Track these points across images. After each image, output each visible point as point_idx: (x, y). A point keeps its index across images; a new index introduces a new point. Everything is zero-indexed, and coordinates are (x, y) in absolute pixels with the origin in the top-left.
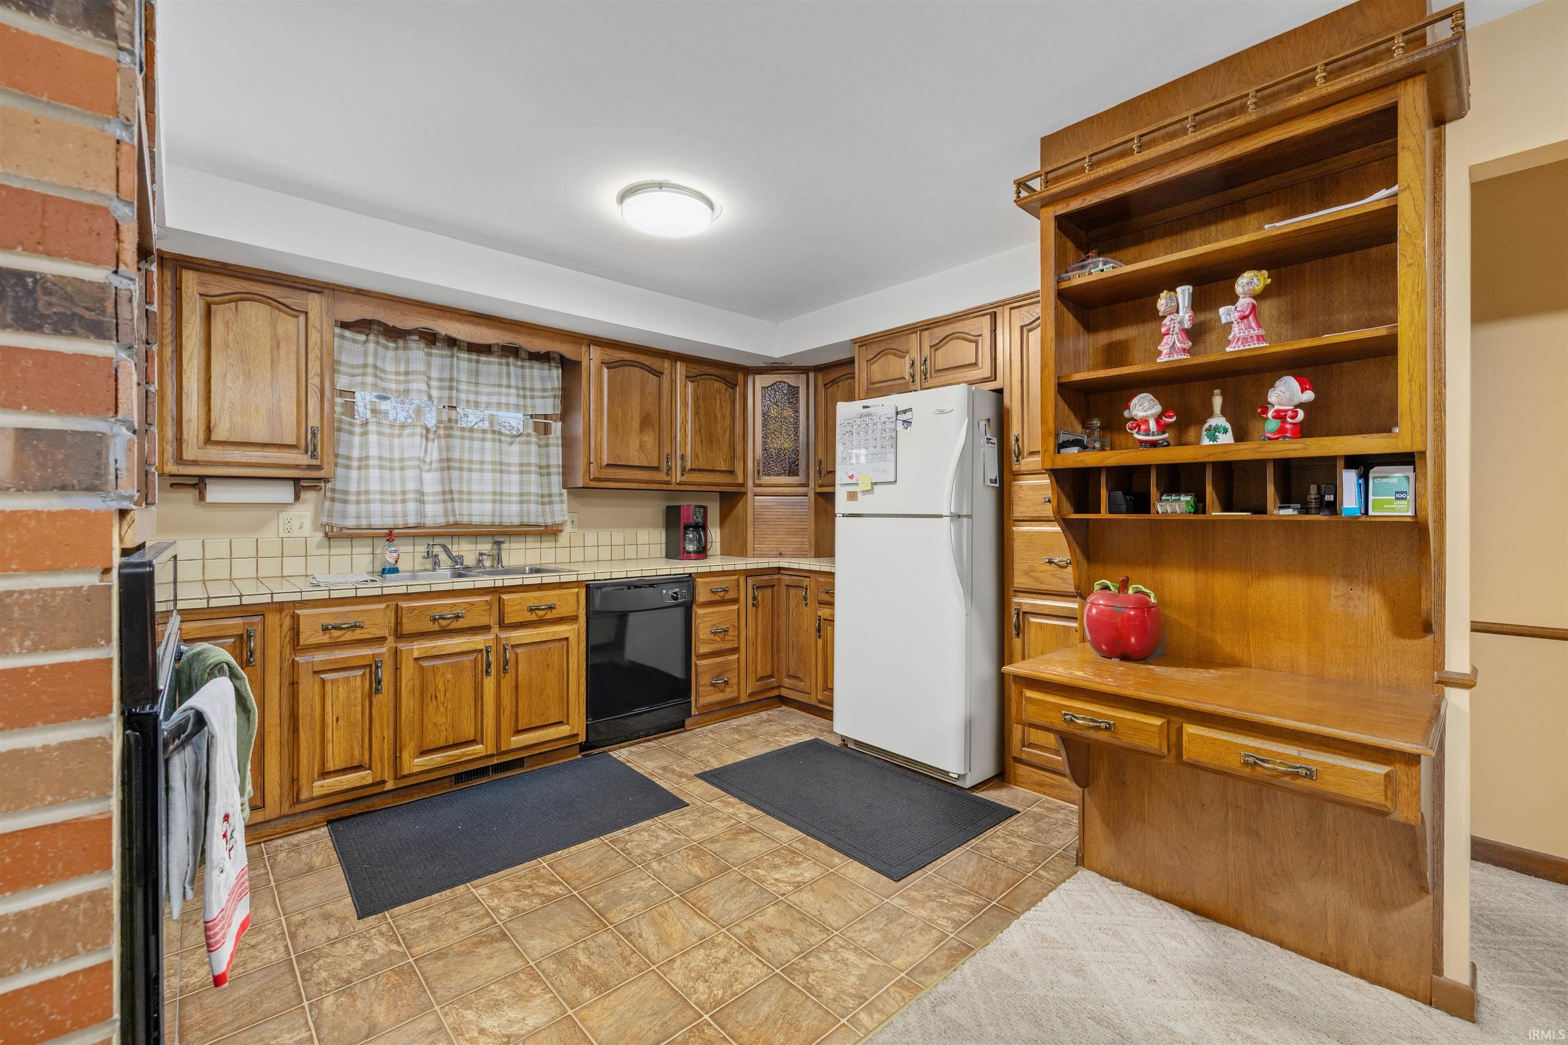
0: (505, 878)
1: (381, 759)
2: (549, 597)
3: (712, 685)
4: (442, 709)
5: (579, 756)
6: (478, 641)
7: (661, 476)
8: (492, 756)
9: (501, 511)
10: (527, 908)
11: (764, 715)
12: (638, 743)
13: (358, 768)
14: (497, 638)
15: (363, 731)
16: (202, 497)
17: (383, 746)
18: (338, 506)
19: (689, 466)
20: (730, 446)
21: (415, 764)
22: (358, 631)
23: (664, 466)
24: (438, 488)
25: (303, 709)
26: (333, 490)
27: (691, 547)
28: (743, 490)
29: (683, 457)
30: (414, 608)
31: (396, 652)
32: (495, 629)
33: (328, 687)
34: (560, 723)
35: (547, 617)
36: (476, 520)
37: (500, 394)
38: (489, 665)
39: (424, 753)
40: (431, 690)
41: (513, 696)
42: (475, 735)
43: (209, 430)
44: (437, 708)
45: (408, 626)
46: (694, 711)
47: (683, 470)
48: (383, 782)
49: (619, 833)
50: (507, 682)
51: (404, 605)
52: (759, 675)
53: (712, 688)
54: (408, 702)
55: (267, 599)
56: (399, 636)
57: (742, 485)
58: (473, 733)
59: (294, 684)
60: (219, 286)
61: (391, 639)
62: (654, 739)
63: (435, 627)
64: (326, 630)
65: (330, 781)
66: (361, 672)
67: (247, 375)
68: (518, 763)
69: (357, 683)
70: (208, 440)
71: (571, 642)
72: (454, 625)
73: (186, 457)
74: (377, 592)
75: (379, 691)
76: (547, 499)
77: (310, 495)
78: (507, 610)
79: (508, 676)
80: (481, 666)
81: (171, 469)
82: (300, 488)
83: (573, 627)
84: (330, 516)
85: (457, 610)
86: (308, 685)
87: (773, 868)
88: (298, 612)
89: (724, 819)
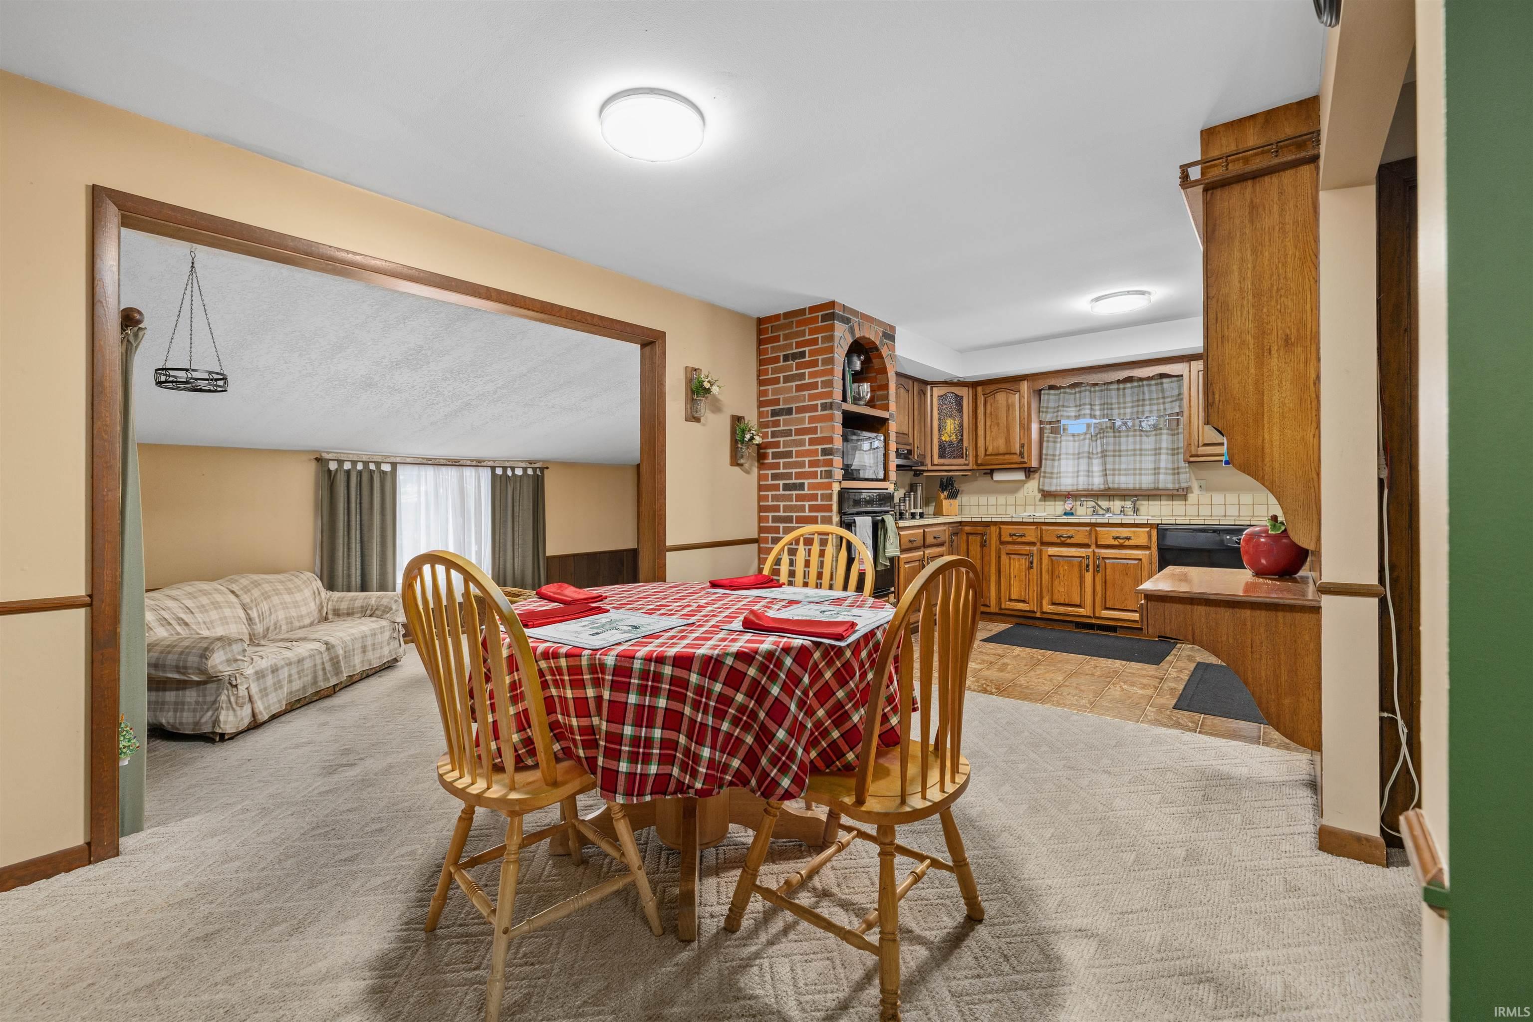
0: (1029, 650)
1: (1033, 600)
2: (1124, 532)
4: (1062, 584)
6: (1082, 552)
8: (1089, 617)
9: (1140, 480)
13: (1024, 601)
14: (1094, 552)
15: (1026, 585)
16: (992, 479)
17: (1033, 595)
18: (1047, 480)
21: (1048, 608)
22: (1023, 538)
24: (1100, 469)
25: (1002, 569)
26: (1045, 472)
30: (1048, 530)
31: (1041, 551)
32: (1093, 546)
33: (1012, 561)
35: (1125, 544)
36: (1123, 486)
37: (1138, 406)
38: (1088, 566)
39: (1054, 604)
40: (1057, 573)
41: (1104, 587)
42: (1080, 603)
43: (986, 450)
44: (1060, 583)
45: (1046, 539)
48: (1034, 612)
50: (1099, 577)
51: (1044, 528)
54: (1046, 577)
55: (989, 520)
56: (1043, 543)
58: (1079, 601)
59: (1000, 557)
60: (989, 389)
61: (1038, 544)
63: (1058, 541)
64: (1011, 535)
65: (1012, 603)
66: (1025, 557)
67: (998, 425)
68: (1113, 629)
69: (1024, 562)
70: (986, 455)
71: (1145, 561)
72: (1069, 541)
73: (979, 462)
74: (1031, 520)
75: (1032, 567)
76: (1176, 471)
77: (1037, 475)
78: (1099, 536)
79: (1100, 574)
80: (1084, 566)
81: (975, 467)
82: (1029, 472)
83: (1147, 552)
84: (1043, 485)
85: (1070, 534)
86: (1004, 558)
87: (1131, 685)
88: (1001, 526)
89: (1160, 673)
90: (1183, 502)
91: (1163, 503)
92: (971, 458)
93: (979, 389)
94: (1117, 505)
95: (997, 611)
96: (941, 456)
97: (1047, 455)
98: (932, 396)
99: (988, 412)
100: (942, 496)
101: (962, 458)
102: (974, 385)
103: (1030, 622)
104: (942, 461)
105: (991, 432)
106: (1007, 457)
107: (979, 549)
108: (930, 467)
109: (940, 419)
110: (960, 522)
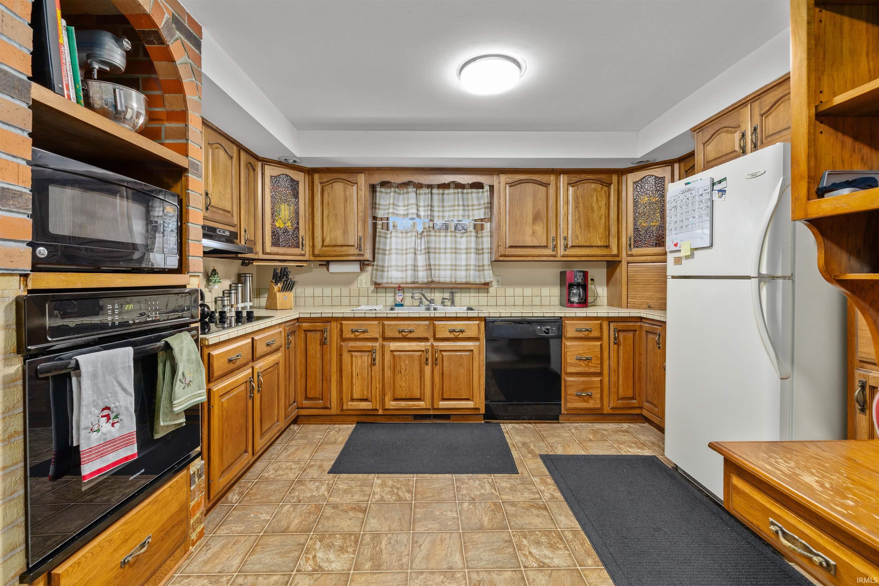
0: (391, 479)
1: (376, 398)
2: (460, 325)
3: (577, 395)
4: (404, 379)
5: (483, 422)
6: (422, 346)
7: (548, 252)
8: (429, 409)
9: (456, 275)
10: (387, 500)
11: (625, 426)
12: (522, 423)
13: (366, 400)
14: (432, 345)
15: (368, 382)
16: (328, 270)
17: (377, 392)
18: (379, 273)
19: (570, 244)
20: (605, 228)
21: (392, 404)
22: (366, 334)
23: (551, 245)
24: (424, 263)
25: (344, 367)
26: (377, 266)
27: (575, 299)
28: (617, 259)
29: (565, 239)
30: (390, 325)
31: (383, 347)
32: (431, 340)
33: (354, 358)
34: (468, 399)
35: (459, 336)
36: (442, 280)
37: (454, 210)
38: (427, 360)
39: (395, 400)
40: (398, 368)
41: (441, 379)
42: (420, 396)
43: (323, 241)
44: (401, 378)
45: (388, 334)
46: (563, 411)
47: (566, 247)
48: (377, 410)
49: (464, 476)
50: (437, 369)
51: (386, 322)
52: (621, 396)
53: (577, 398)
54: (388, 373)
55: (330, 315)
56: (385, 339)
57: (617, 256)
58: (419, 394)
59: (341, 355)
60: (327, 177)
61: (380, 339)
62: (534, 423)
63: (400, 336)
64: (353, 332)
65: (355, 403)
66: (367, 354)
67: (336, 215)
68: (447, 417)
69: (366, 359)
70: (323, 246)
71: (476, 352)
72: (410, 336)
73: (316, 252)
74: (374, 315)
75: (374, 364)
76: (480, 268)
77: (369, 268)
78: (437, 330)
79: (438, 367)
80: (423, 360)
81: (312, 258)
82: (363, 264)
83: (477, 343)
84: (376, 278)
85: (411, 328)
86: (346, 356)
87: (536, 543)
88: (342, 322)
89: (533, 492)
90: (486, 295)
91: (472, 294)
92: (307, 249)
93: (316, 176)
94: (437, 296)
95: (339, 412)
96: (275, 244)
97: (379, 249)
98: (263, 174)
99: (325, 201)
100: (276, 288)
101: (298, 247)
102: (310, 172)
103: (371, 419)
104: (276, 249)
105: (329, 223)
106: (344, 248)
107: (319, 347)
108: (261, 256)
109: (273, 203)
110: (298, 319)
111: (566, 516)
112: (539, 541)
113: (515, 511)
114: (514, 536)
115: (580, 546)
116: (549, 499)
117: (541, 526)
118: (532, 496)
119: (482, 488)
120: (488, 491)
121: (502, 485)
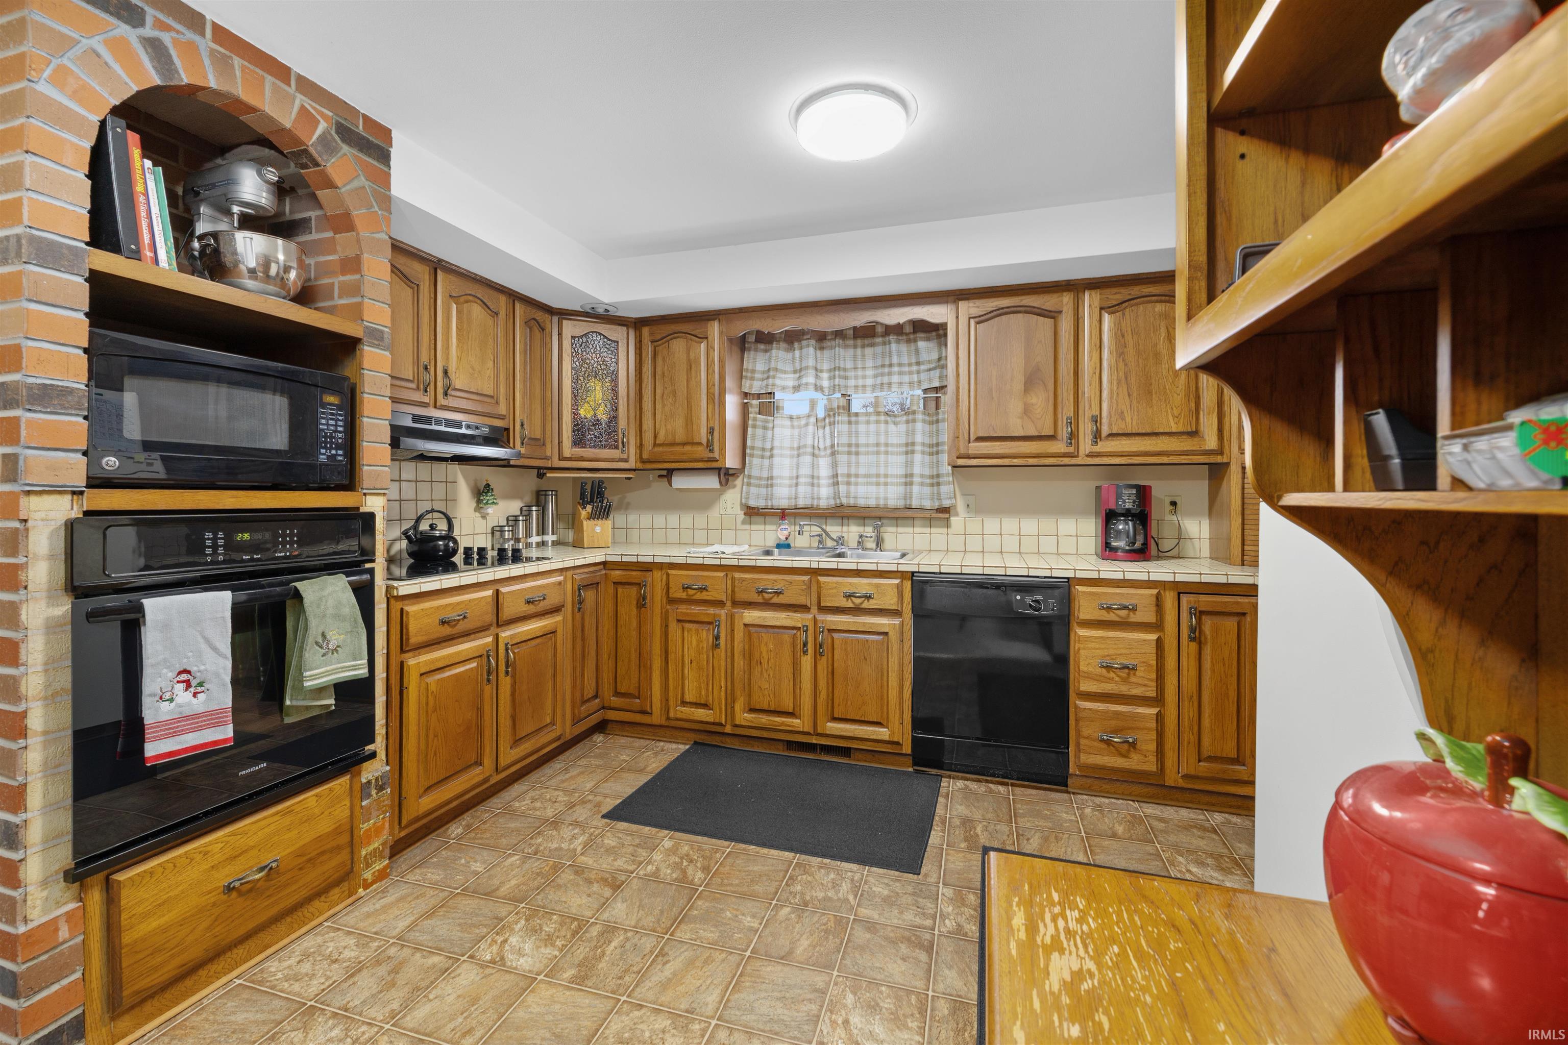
0: (687, 843)
1: (720, 704)
2: (862, 585)
3: (1103, 740)
4: (765, 675)
5: (911, 769)
6: (796, 619)
7: (1059, 447)
8: (808, 734)
9: (885, 493)
10: (663, 876)
11: (1218, 818)
12: (987, 781)
13: (705, 706)
14: (815, 620)
15: (708, 675)
16: (670, 485)
17: (719, 696)
18: (753, 490)
19: (1105, 430)
20: (1187, 396)
21: (744, 717)
22: (705, 593)
23: (1064, 432)
24: (828, 473)
25: (671, 648)
26: (750, 477)
27: (1121, 543)
28: (1219, 459)
29: (1096, 420)
30: (743, 580)
31: (731, 617)
32: (814, 610)
33: (686, 633)
34: (878, 724)
35: (863, 606)
36: (862, 502)
37: (882, 375)
38: (805, 645)
39: (752, 710)
40: (757, 656)
41: (830, 681)
42: (794, 708)
43: (655, 437)
44: (762, 673)
45: (741, 596)
46: (1072, 769)
47: (1097, 436)
48: (720, 724)
49: (815, 861)
50: (823, 663)
51: (737, 575)
52: (1205, 754)
53: (1104, 746)
54: (740, 662)
55: (650, 560)
56: (735, 603)
57: (1220, 452)
58: (791, 705)
59: (667, 626)
61: (729, 604)
62: (1012, 785)
63: (760, 599)
64: (685, 588)
65: (687, 710)
66: (706, 627)
67: (674, 393)
68: (845, 752)
69: (706, 636)
70: (655, 445)
71: (894, 636)
72: (776, 600)
73: (645, 456)
74: (717, 562)
75: (717, 646)
76: (935, 481)
77: (738, 482)
78: (823, 592)
79: (824, 659)
80: (799, 646)
81: (640, 466)
82: (727, 476)
83: (897, 621)
84: (747, 498)
85: (778, 586)
86: (674, 627)
87: (869, 1006)
88: (670, 572)
89: (924, 914)
90: (944, 530)
91: (917, 530)
92: (633, 450)
93: (646, 331)
94: (852, 532)
95: (664, 722)
96: (576, 443)
97: (753, 448)
98: (560, 334)
99: (659, 370)
100: (584, 513)
101: (616, 448)
102: (638, 324)
103: (715, 740)
104: (579, 451)
105: (664, 406)
106: (688, 448)
107: (634, 611)
108: (557, 463)
109: (575, 380)
110: (604, 564)
111: (961, 973)
112: (878, 1004)
113: (868, 940)
114: (836, 984)
115: (952, 1034)
116: (949, 932)
117: (899, 979)
118: (918, 921)
119: (834, 887)
120: (840, 895)
121: (874, 889)
